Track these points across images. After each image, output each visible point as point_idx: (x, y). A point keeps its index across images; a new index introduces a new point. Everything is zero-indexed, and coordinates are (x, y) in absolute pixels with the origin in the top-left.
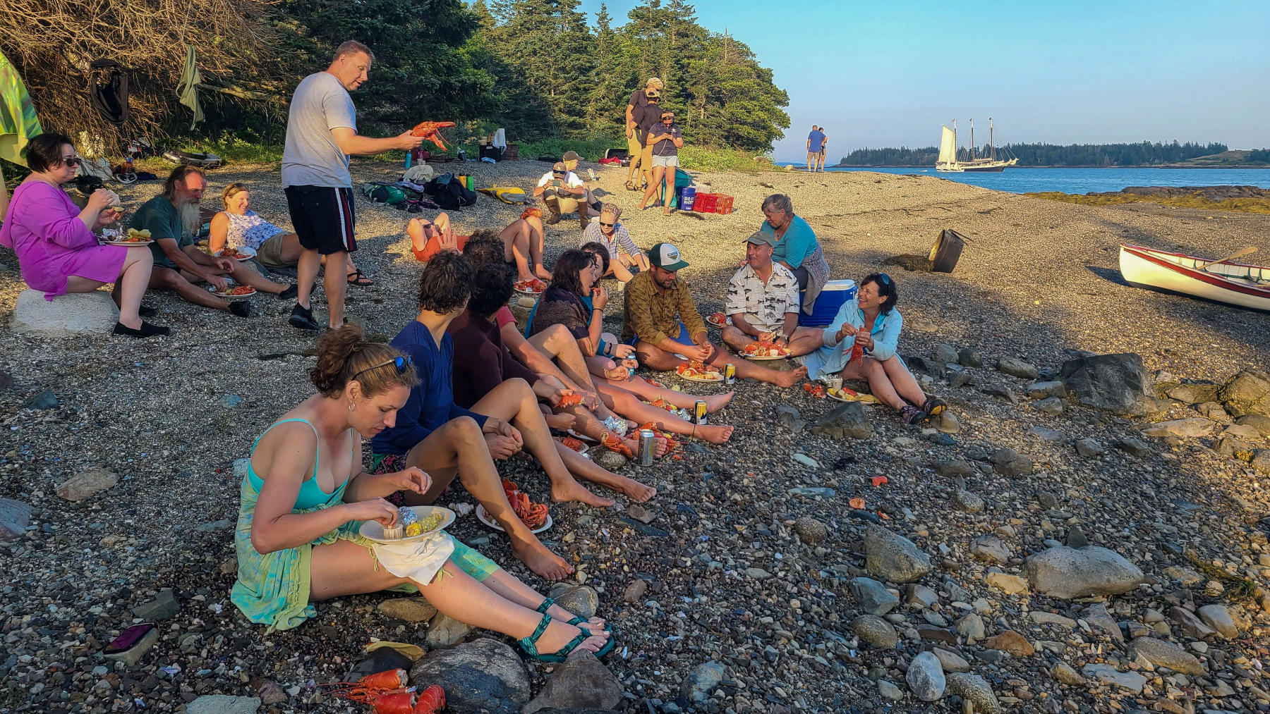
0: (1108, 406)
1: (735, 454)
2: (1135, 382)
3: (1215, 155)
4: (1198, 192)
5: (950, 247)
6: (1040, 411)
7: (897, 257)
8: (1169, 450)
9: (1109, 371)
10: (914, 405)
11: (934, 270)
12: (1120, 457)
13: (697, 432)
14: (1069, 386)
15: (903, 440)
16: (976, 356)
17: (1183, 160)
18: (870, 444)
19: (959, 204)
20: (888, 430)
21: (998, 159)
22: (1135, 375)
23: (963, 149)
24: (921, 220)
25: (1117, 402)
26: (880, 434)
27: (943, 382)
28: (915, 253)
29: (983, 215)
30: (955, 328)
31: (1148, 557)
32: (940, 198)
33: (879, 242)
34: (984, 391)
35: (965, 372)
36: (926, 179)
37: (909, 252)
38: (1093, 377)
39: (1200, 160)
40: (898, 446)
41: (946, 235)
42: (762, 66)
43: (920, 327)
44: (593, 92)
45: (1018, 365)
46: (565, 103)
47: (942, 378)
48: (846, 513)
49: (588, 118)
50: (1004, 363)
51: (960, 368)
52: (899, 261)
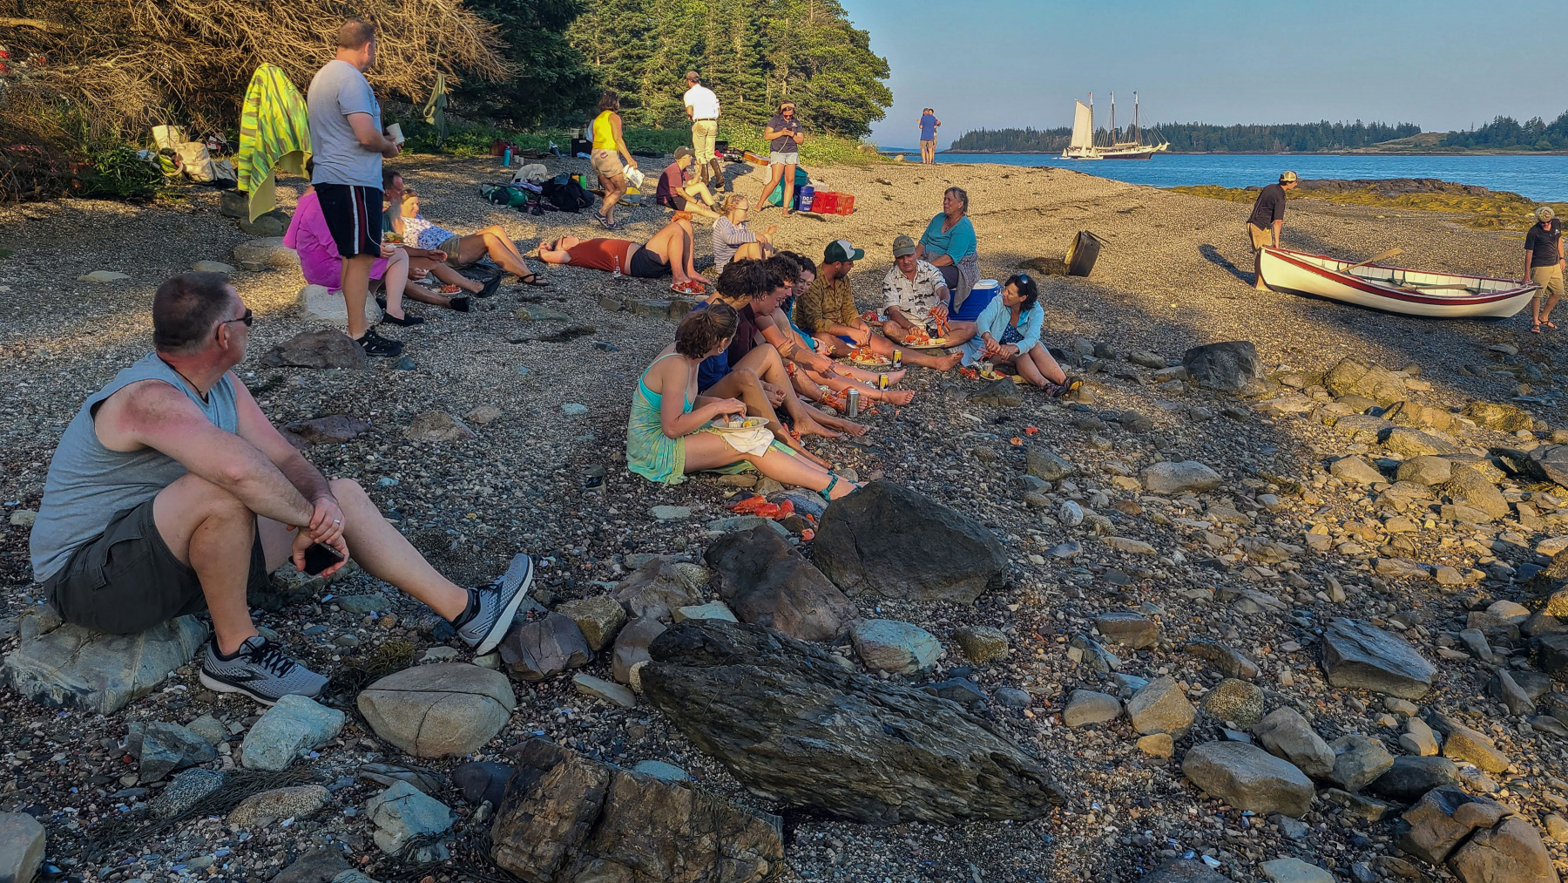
0: (1224, 387)
1: (916, 413)
2: (1248, 366)
3: (1405, 138)
4: (1372, 186)
5: (1087, 249)
6: (1164, 391)
7: (1033, 261)
8: (1269, 418)
9: (1225, 357)
10: (1056, 384)
11: (1070, 274)
12: (1225, 421)
13: (884, 396)
14: (1191, 371)
15: (1048, 407)
16: (1110, 349)
17: (1367, 144)
18: (1021, 410)
19: (1096, 202)
20: (1034, 401)
21: (1145, 143)
22: (1247, 360)
23: (1102, 131)
24: (1055, 221)
25: (1232, 384)
26: (1029, 404)
27: (1081, 370)
28: (1050, 256)
29: (1123, 215)
30: (1093, 328)
31: (1231, 474)
32: (1076, 195)
33: (1011, 245)
34: (1116, 376)
35: (1100, 362)
36: (1059, 173)
37: (1044, 254)
38: (1211, 362)
39: (1388, 145)
40: (1044, 411)
41: (1083, 237)
42: (856, 27)
43: (1057, 326)
44: (649, 61)
45: (1148, 356)
46: (615, 75)
47: (1079, 366)
48: (1008, 448)
49: (644, 92)
50: (1135, 354)
51: (1096, 359)
52: (1034, 263)
